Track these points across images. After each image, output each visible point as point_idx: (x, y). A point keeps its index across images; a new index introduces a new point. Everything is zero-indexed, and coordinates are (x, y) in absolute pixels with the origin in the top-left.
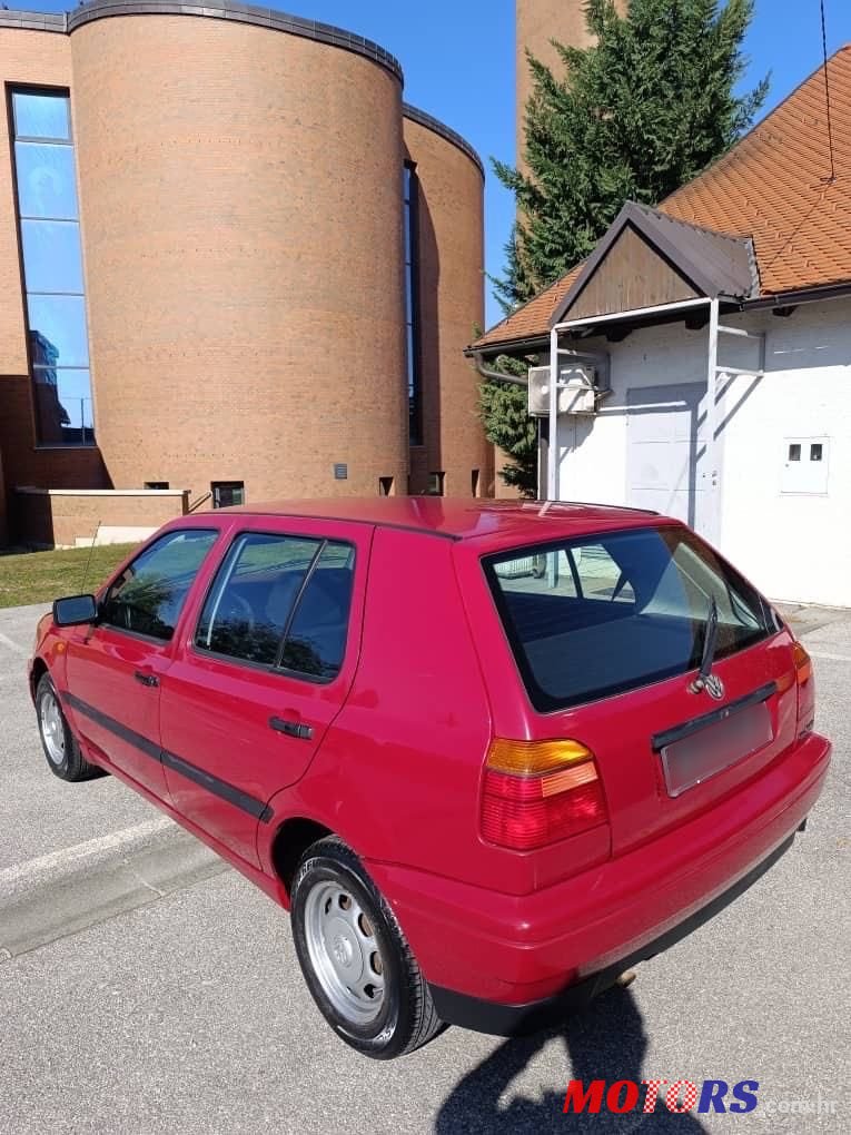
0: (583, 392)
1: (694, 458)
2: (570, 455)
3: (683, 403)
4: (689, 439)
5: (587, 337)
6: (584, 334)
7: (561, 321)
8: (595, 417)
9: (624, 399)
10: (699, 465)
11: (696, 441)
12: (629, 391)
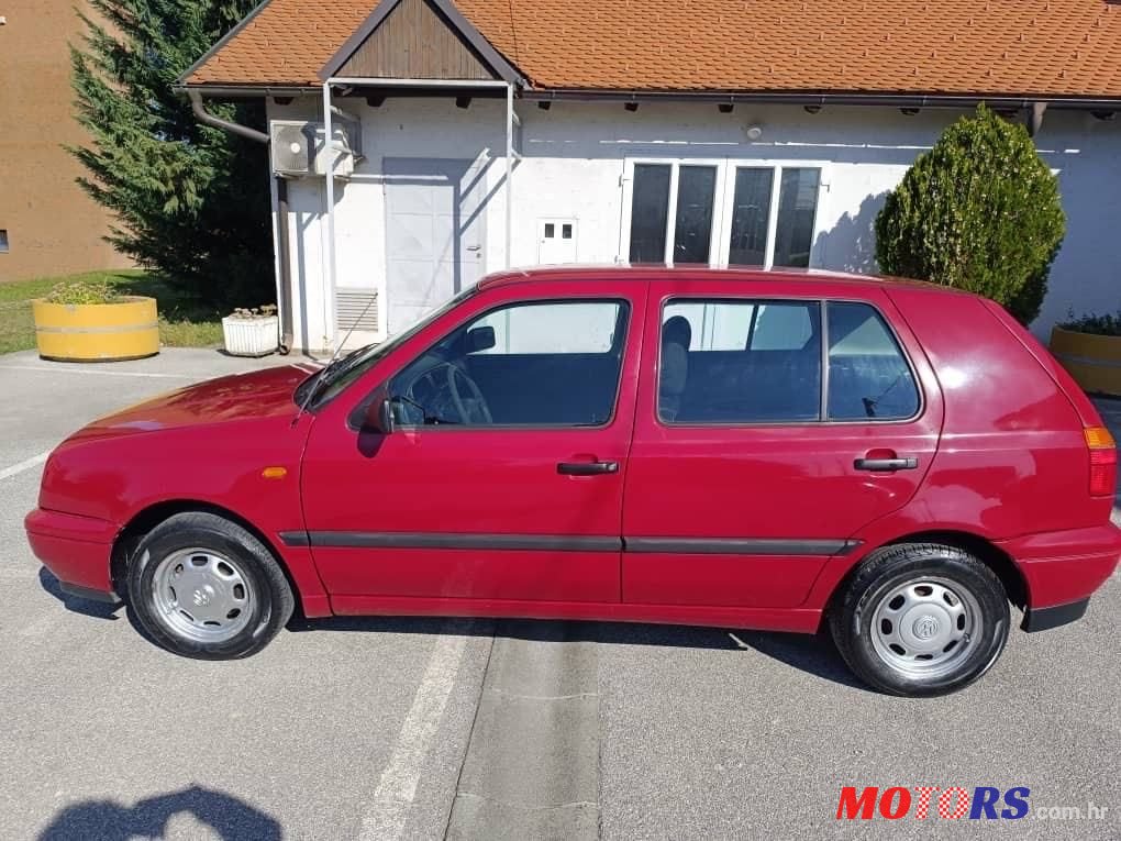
0: (344, 155)
1: (458, 232)
2: (315, 222)
3: (444, 178)
4: (452, 213)
5: (346, 96)
6: (344, 93)
7: (333, 76)
8: (346, 183)
9: (380, 166)
10: (463, 237)
11: (459, 215)
12: (384, 160)
